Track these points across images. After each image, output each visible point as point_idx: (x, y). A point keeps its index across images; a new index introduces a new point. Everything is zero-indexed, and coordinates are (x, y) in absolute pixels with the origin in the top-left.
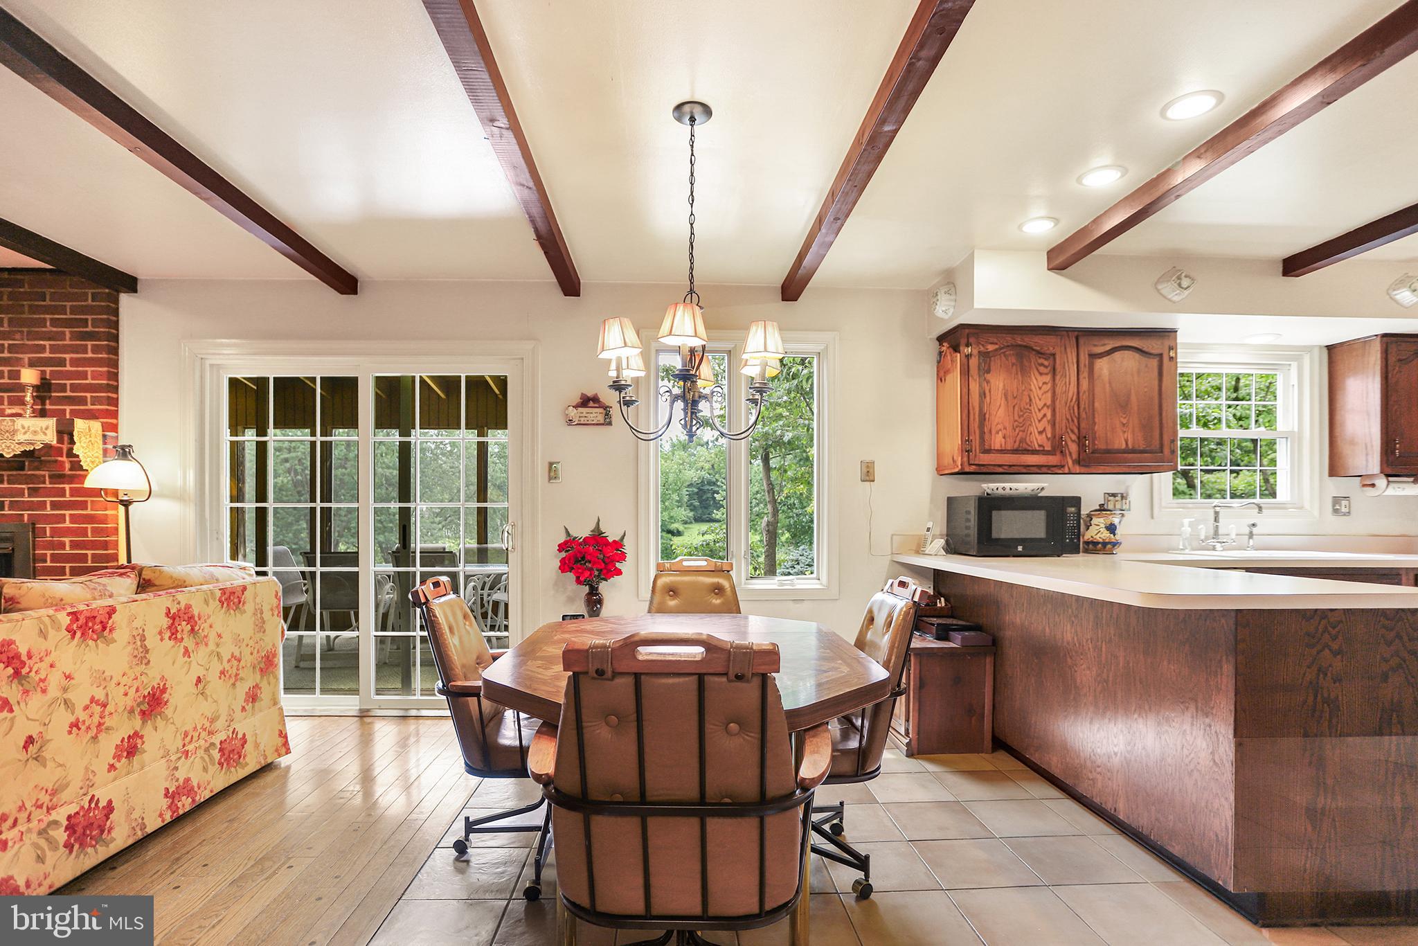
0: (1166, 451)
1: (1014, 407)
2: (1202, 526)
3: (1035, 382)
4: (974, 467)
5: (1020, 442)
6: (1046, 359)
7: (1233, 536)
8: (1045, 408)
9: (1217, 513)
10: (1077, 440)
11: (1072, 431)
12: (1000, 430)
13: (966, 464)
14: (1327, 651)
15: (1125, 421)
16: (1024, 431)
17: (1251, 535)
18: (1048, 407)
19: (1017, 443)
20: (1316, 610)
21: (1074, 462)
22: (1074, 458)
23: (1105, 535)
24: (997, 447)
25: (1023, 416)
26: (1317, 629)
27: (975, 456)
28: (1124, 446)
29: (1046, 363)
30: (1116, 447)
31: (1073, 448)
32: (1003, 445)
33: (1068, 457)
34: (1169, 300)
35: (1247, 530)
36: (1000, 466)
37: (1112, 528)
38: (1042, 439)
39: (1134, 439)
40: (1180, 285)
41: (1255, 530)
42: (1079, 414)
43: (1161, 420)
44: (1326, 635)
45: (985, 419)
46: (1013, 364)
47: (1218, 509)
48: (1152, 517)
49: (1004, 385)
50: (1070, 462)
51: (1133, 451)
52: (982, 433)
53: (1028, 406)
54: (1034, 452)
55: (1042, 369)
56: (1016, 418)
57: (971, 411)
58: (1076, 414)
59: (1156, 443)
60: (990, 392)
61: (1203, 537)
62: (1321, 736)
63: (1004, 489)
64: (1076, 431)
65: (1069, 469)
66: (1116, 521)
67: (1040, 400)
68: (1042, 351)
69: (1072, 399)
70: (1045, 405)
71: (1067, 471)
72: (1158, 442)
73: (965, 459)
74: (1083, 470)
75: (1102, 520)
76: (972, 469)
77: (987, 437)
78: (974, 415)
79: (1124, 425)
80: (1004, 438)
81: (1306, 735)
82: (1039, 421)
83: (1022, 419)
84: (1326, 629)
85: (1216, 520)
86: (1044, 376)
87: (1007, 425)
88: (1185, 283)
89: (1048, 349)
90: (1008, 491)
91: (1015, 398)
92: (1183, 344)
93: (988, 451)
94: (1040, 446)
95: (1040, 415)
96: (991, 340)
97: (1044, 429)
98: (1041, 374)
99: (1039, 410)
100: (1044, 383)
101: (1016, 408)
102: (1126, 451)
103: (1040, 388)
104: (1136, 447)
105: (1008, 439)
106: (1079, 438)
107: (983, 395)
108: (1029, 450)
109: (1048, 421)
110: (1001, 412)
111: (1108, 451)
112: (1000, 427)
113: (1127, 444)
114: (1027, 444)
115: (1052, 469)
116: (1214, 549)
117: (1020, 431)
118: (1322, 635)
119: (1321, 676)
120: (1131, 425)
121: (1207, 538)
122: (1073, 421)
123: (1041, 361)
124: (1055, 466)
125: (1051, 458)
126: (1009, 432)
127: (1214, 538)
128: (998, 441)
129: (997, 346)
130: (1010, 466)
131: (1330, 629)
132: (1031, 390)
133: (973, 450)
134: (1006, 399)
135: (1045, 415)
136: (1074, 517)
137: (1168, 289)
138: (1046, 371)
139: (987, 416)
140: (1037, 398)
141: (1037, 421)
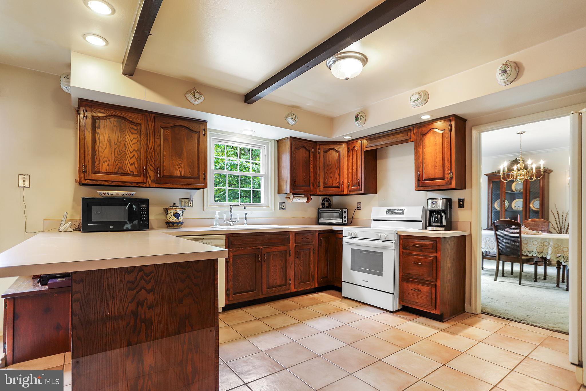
0: (201, 178)
1: (115, 149)
2: (224, 214)
3: (128, 137)
4: (89, 181)
5: (119, 168)
6: (135, 126)
7: (238, 219)
8: (134, 152)
9: (231, 209)
10: (154, 170)
11: (151, 165)
12: (106, 161)
13: (83, 179)
14: (143, 291)
15: (180, 162)
16: (121, 163)
17: (246, 218)
18: (136, 151)
19: (117, 169)
20: (135, 267)
21: (152, 181)
22: (152, 179)
23: (173, 219)
24: (104, 170)
25: (120, 155)
26: (136, 278)
27: (89, 174)
28: (179, 175)
29: (135, 128)
30: (175, 175)
31: (151, 174)
32: (108, 169)
33: (149, 179)
34: (192, 103)
35: (244, 216)
36: (106, 181)
37: (177, 216)
38: (132, 168)
39: (184, 172)
40: (194, 96)
41: (247, 216)
42: (155, 157)
43: (199, 164)
44: (143, 281)
45: (95, 154)
46: (115, 126)
47: (231, 206)
48: (204, 211)
49: (109, 137)
50: (150, 181)
51: (184, 177)
52: (93, 162)
53: (124, 149)
54: (127, 175)
55: (132, 130)
56: (116, 155)
57: (86, 149)
58: (154, 157)
59: (196, 174)
60: (99, 139)
61: (225, 219)
62: (140, 343)
63: (104, 194)
64: (153, 165)
65: (149, 184)
66: (180, 212)
67: (131, 147)
68: (133, 121)
69: (151, 149)
70: (134, 150)
71: (148, 186)
72: (197, 174)
73: (82, 176)
74: (157, 186)
75: (172, 211)
76: (88, 182)
77: (96, 164)
78: (88, 151)
79: (179, 164)
80: (108, 165)
81: (129, 344)
82: (131, 158)
83: (120, 156)
84: (142, 277)
85: (231, 211)
86: (134, 135)
87: (110, 159)
88: (197, 95)
89: (137, 121)
90: (107, 195)
91: (115, 144)
92: (210, 129)
93: (98, 172)
94: (130, 171)
95: (131, 155)
96: (101, 110)
97: (134, 163)
98: (132, 133)
99: (131, 153)
100: (134, 138)
101: (116, 150)
102: (181, 177)
103: (131, 141)
104: (186, 175)
105: (111, 167)
106: (155, 169)
107: (94, 140)
108: (124, 174)
109: (136, 159)
110: (107, 151)
111: (171, 177)
112: (105, 159)
113: (181, 174)
114: (123, 170)
115: (139, 184)
116: (230, 225)
117: (118, 163)
118: (140, 282)
119: (140, 306)
120: (183, 165)
121: (227, 220)
122: (151, 160)
123: (132, 126)
124: (141, 183)
125: (137, 178)
126: (111, 162)
127: (230, 220)
128: (104, 167)
129: (104, 115)
130: (113, 181)
131: (145, 277)
132: (126, 141)
133: (88, 171)
134: (110, 145)
135: (134, 156)
136: (145, 209)
137: (190, 97)
138: (135, 132)
139: (97, 153)
140: (129, 146)
141: (129, 158)
